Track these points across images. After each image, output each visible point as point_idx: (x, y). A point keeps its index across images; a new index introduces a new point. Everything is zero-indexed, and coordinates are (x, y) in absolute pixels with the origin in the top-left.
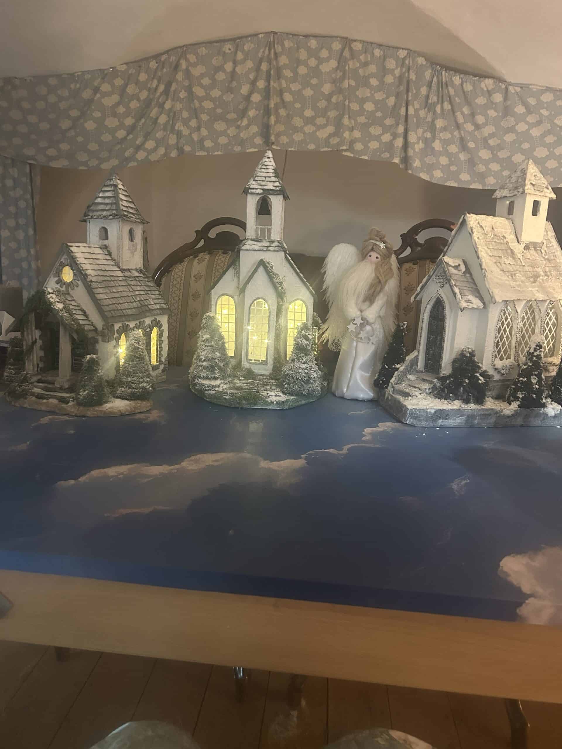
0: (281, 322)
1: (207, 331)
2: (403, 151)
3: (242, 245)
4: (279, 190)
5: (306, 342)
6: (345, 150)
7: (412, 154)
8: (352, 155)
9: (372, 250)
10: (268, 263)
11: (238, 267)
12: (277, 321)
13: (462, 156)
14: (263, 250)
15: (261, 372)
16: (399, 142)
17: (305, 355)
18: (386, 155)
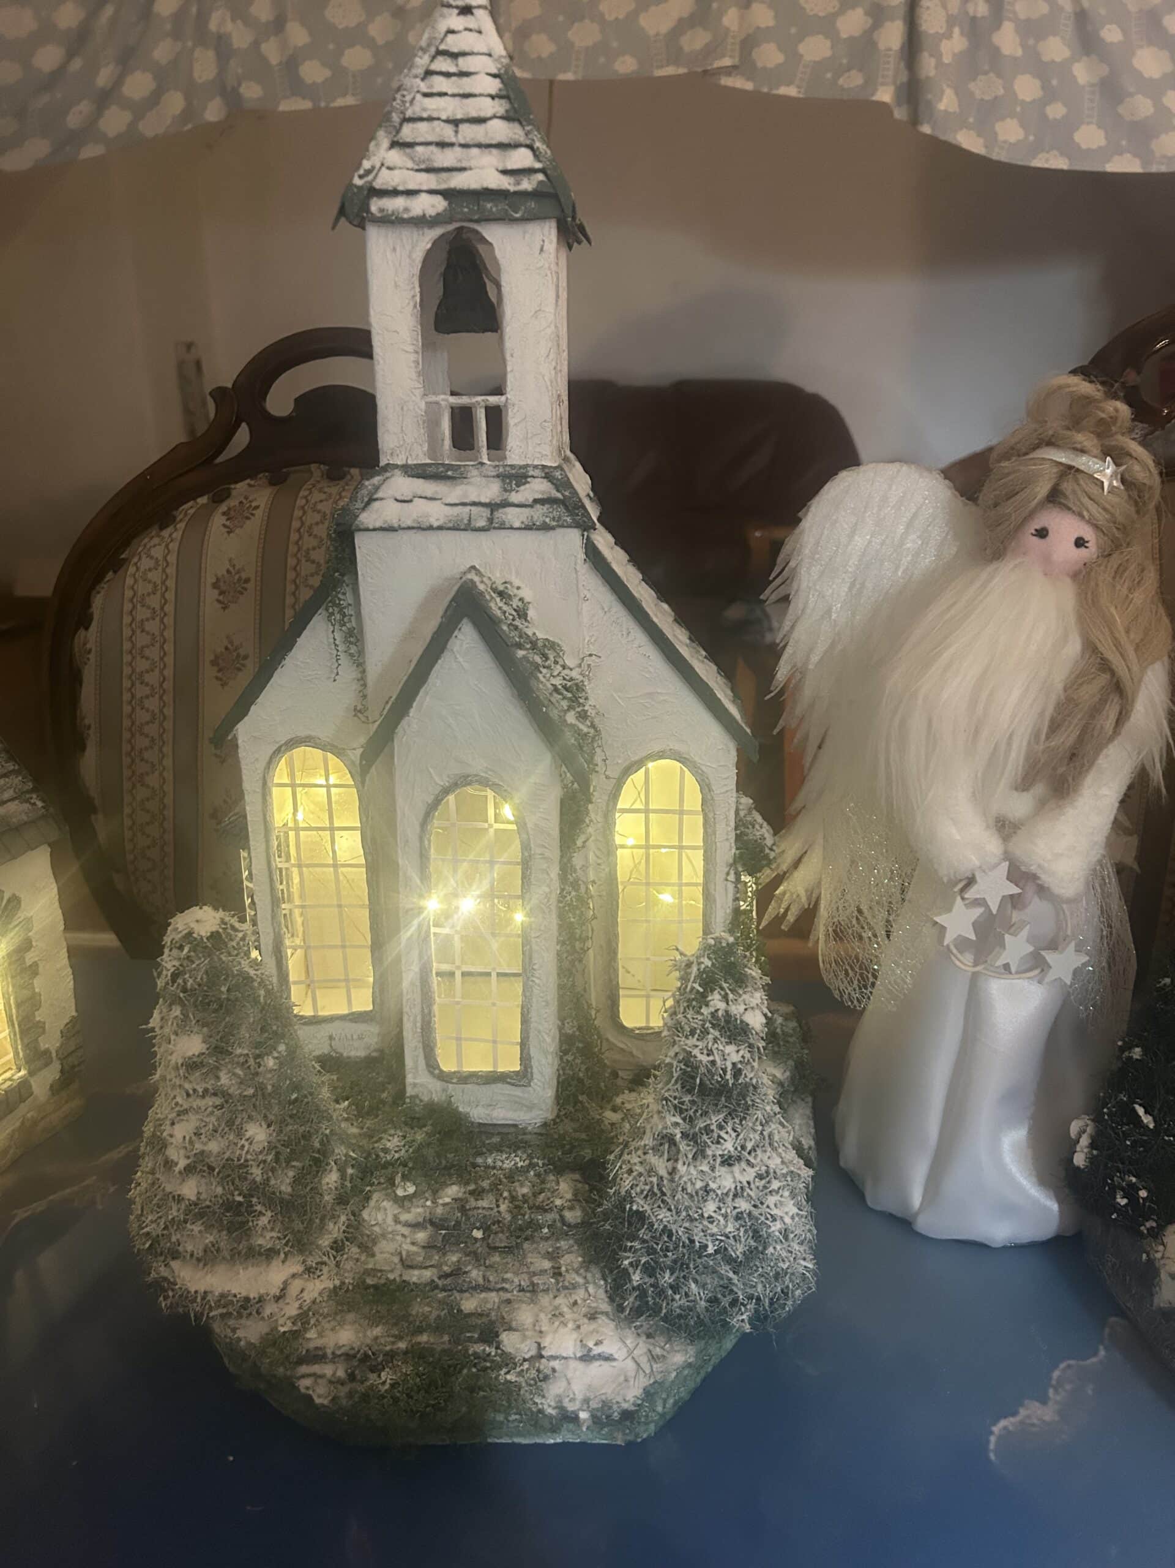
0: (585, 868)
1: (186, 1016)
2: (902, 65)
3: (359, 505)
4: (535, 194)
5: (733, 1054)
6: (729, 71)
7: (932, 73)
8: (749, 86)
9: (1055, 497)
10: (501, 594)
11: (350, 611)
12: (566, 869)
13: (1083, 73)
14: (468, 527)
15: (502, 1115)
16: (892, 36)
17: (731, 1114)
18: (853, 80)
